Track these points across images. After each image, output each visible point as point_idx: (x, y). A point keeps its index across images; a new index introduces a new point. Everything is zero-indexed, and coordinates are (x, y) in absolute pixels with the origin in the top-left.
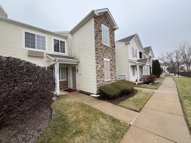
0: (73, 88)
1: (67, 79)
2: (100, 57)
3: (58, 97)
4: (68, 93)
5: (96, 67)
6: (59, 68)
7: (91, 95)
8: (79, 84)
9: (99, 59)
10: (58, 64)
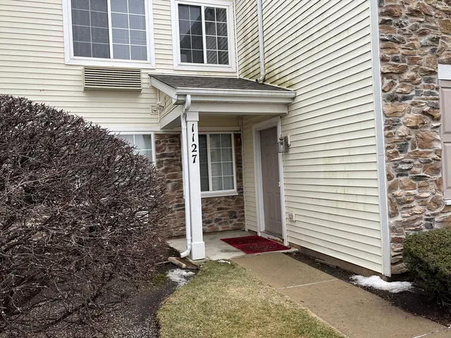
0: (267, 232)
1: (240, 189)
2: (413, 60)
3: (196, 269)
4: (241, 254)
5: (383, 120)
6: (202, 137)
7: (359, 277)
8: (294, 212)
9: (408, 74)
10: (194, 118)
